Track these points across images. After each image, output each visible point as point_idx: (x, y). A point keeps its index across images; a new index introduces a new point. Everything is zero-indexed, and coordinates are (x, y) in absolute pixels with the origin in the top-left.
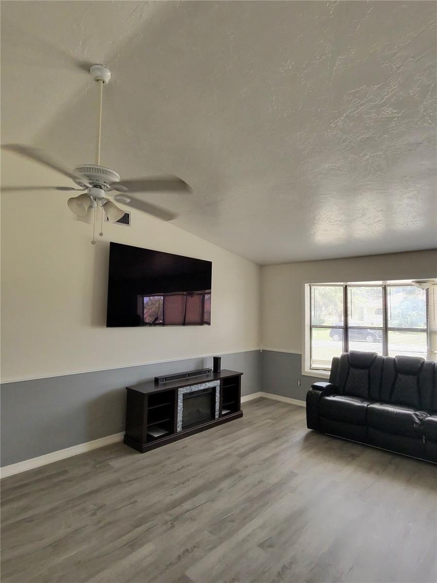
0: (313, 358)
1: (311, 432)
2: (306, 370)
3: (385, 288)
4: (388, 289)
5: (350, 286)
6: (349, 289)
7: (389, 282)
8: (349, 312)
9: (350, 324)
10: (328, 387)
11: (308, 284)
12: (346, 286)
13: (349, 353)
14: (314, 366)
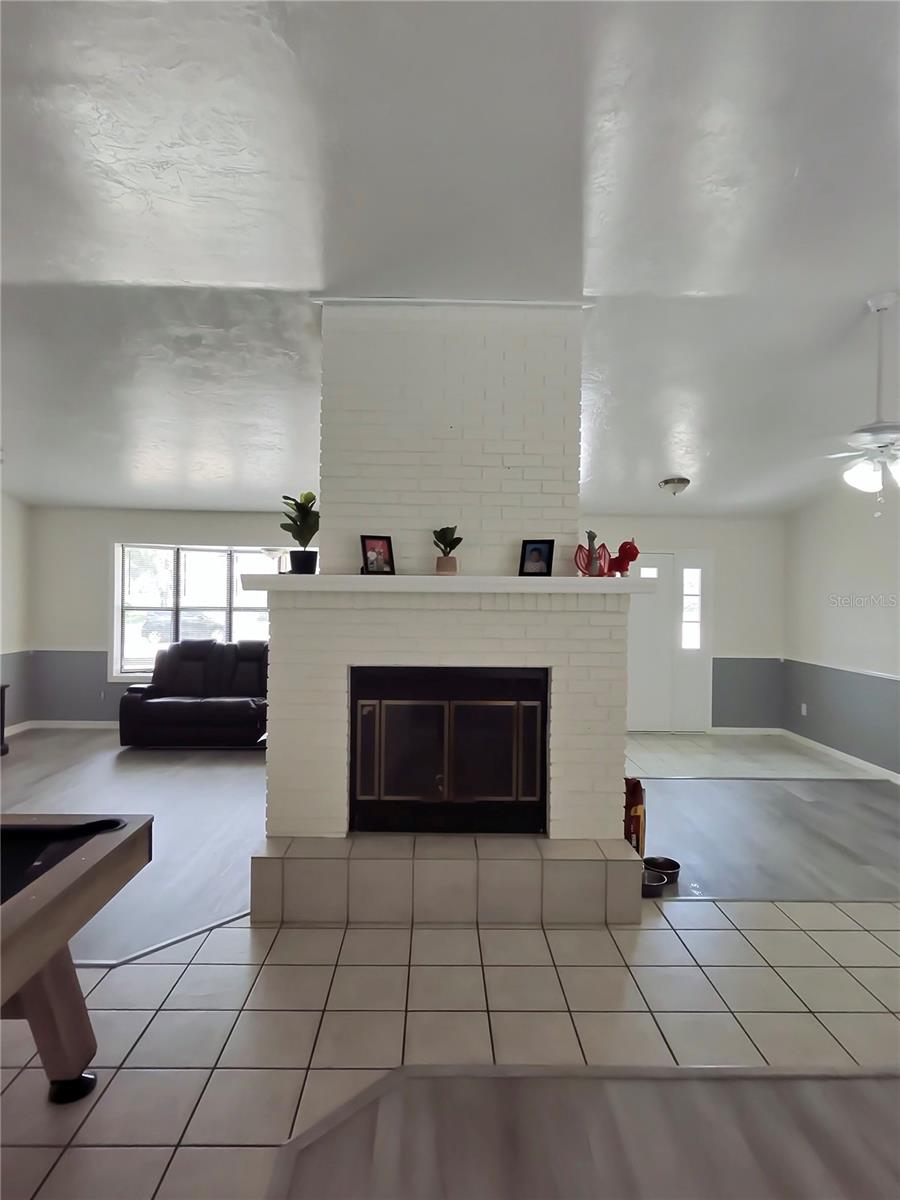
0: (126, 656)
1: (128, 750)
2: (114, 674)
3: (230, 555)
4: (235, 555)
5: (183, 549)
6: (182, 553)
7: (236, 548)
8: (182, 588)
9: (183, 603)
10: (149, 687)
11: (120, 544)
12: (178, 549)
13: (179, 643)
14: (126, 667)
